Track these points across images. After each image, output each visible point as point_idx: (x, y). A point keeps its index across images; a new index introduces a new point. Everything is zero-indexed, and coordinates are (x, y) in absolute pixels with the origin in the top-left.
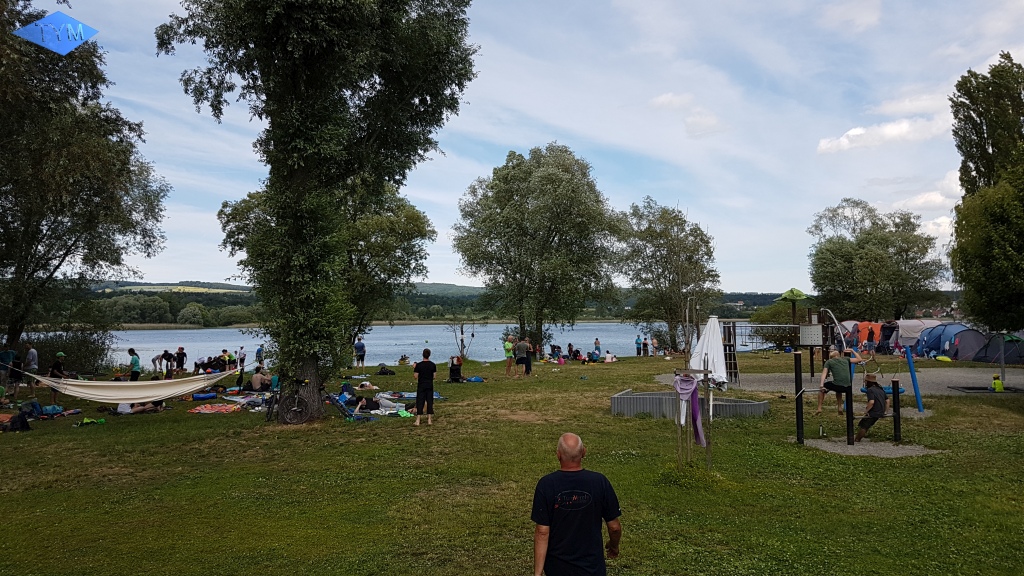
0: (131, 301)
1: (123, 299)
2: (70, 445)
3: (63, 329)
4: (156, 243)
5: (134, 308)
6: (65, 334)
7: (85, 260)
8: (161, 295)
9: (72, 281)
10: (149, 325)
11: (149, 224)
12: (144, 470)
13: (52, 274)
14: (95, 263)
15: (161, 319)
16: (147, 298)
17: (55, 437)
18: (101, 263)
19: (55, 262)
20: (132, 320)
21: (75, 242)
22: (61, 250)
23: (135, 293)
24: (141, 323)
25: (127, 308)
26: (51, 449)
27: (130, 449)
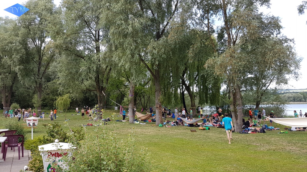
0: (290, 95)
1: (287, 95)
2: (278, 139)
3: (271, 104)
4: (299, 76)
5: (291, 97)
6: (272, 105)
7: (277, 83)
8: (300, 93)
9: (273, 90)
10: (297, 102)
11: (296, 71)
12: (303, 149)
13: (267, 88)
14: (280, 84)
15: (300, 101)
16: (295, 94)
17: (273, 136)
18: (281, 84)
19: (268, 85)
20: (291, 101)
21: (273, 78)
22: (269, 81)
23: (291, 93)
24: (294, 102)
25: (289, 98)
26: (273, 139)
27: (297, 142)
